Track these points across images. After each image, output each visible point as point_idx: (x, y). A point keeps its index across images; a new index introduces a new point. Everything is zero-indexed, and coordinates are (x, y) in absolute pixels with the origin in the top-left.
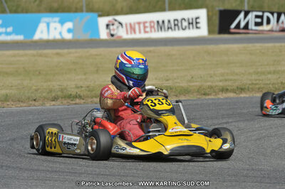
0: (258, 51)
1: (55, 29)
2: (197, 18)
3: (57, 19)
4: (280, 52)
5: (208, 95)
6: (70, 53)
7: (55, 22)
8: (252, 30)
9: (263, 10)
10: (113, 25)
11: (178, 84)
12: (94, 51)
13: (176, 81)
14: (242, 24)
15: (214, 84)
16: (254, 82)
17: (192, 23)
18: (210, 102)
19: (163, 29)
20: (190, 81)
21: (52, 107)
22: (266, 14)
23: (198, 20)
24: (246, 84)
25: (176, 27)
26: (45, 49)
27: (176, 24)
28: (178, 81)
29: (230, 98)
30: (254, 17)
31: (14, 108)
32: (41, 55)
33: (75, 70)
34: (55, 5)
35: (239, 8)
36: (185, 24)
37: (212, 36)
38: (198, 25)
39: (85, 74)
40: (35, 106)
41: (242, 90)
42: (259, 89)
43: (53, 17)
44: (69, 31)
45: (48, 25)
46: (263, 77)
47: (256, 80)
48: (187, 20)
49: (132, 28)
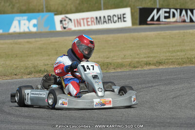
0: (168, 36)
1: (25, 24)
2: (124, 14)
3: (26, 18)
4: (184, 36)
5: (137, 67)
6: (37, 41)
7: (24, 20)
8: (162, 21)
9: (170, 7)
10: (65, 20)
11: (115, 61)
12: (53, 39)
13: (113, 58)
14: (156, 18)
15: (140, 60)
16: (168, 58)
17: (120, 18)
18: (139, 72)
19: (100, 23)
20: (123, 58)
21: (28, 79)
22: (172, 10)
23: (125, 16)
24: (163, 59)
25: (110, 21)
26: (19, 39)
27: (110, 19)
29: (153, 70)
30: (163, 12)
31: (1, 81)
32: (16, 43)
33: (41, 53)
34: (24, 8)
35: (153, 7)
36: (116, 19)
37: (135, 27)
38: (125, 19)
39: (49, 55)
40: (16, 79)
41: (160, 63)
42: (172, 62)
43: (22, 16)
44: (34, 26)
45: (19, 21)
46: (175, 54)
47: (170, 56)
48: (117, 16)
49: (78, 23)
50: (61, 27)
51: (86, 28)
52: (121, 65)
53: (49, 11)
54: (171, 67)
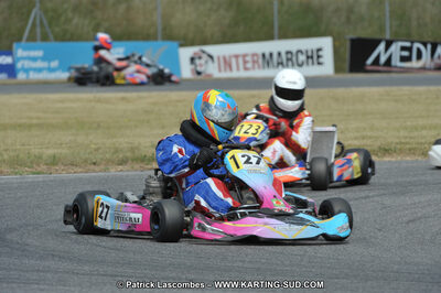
0: (406, 97)
2: (319, 50)
3: (121, 50)
4: (437, 98)
6: (141, 98)
8: (396, 67)
9: (412, 39)
10: (200, 58)
14: (383, 59)
16: (403, 140)
17: (312, 57)
19: (271, 65)
21: (119, 173)
22: (417, 45)
23: (320, 53)
24: (392, 143)
25: (290, 63)
27: (290, 59)
30: (399, 48)
31: (65, 175)
33: (148, 122)
35: (377, 37)
36: (302, 58)
37: (340, 76)
38: (321, 60)
39: (163, 127)
40: (94, 171)
41: (386, 151)
42: (410, 150)
46: (416, 134)
47: (406, 137)
48: (304, 52)
49: (227, 64)
51: (242, 74)
53: (168, 37)
54: (408, 159)
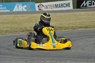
0: (91, 14)
1: (21, 8)
2: (69, 3)
3: (21, 4)
5: (75, 29)
6: (27, 16)
7: (20, 5)
8: (88, 7)
10: (40, 6)
12: (34, 15)
14: (85, 5)
15: (77, 25)
16: (91, 25)
17: (67, 5)
18: (76, 32)
19: (57, 7)
20: (69, 25)
21: (22, 34)
22: (93, 2)
23: (69, 4)
24: (88, 25)
25: (62, 7)
26: (18, 14)
27: (62, 5)
28: (65, 25)
29: (83, 30)
30: (88, 3)
31: (9, 35)
32: (16, 17)
33: (29, 21)
36: (65, 5)
37: (74, 9)
38: (70, 6)
39: (32, 23)
40: (16, 34)
41: (87, 27)
42: (93, 27)
43: (20, 4)
44: (25, 8)
45: (18, 6)
46: (94, 23)
47: (91, 24)
48: (66, 4)
49: (47, 7)
50: (38, 9)
51: (51, 10)
52: (68, 28)
53: (32, 1)
54: (92, 29)
